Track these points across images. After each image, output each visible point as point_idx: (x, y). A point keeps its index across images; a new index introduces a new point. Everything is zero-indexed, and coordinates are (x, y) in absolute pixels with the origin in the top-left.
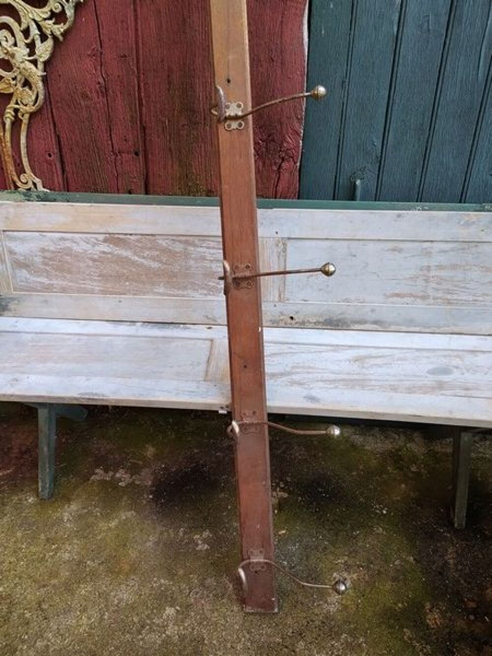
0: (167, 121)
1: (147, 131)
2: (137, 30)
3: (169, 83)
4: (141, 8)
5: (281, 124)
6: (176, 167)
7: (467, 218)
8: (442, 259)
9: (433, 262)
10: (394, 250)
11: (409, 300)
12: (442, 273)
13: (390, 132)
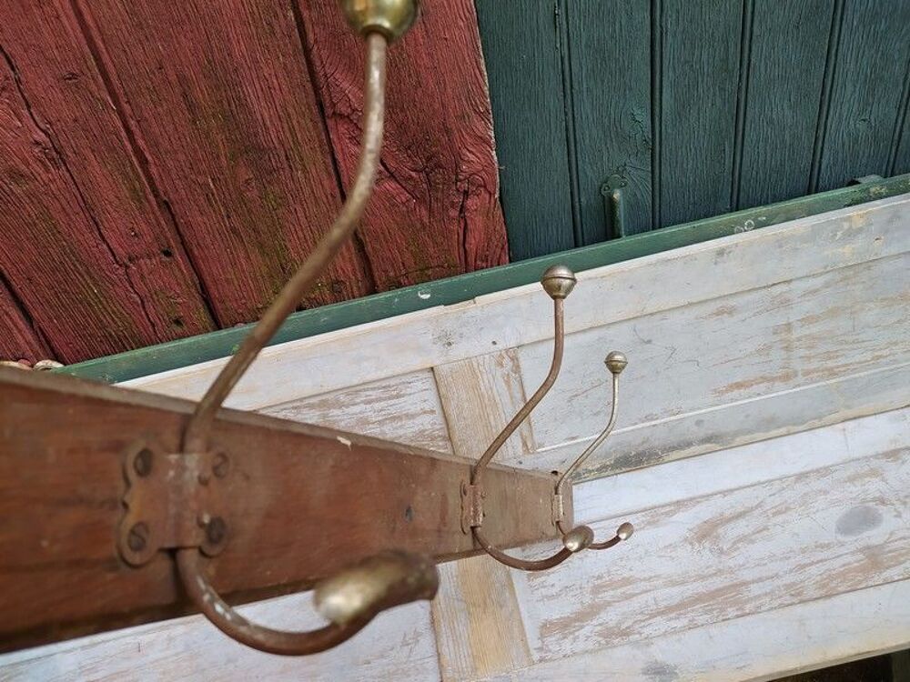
0: (210, 180)
1: (176, 208)
3: (191, 108)
5: (448, 131)
7: (846, 225)
8: (810, 306)
9: (794, 316)
10: (719, 313)
11: (763, 386)
12: (815, 329)
13: (664, 90)
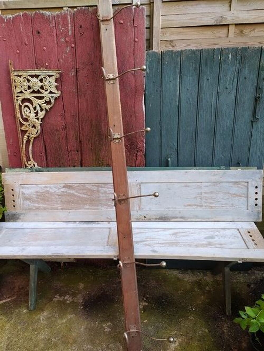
0: (90, 139)
1: (82, 143)
2: (78, 106)
3: (91, 125)
4: (80, 99)
5: (136, 138)
6: (94, 156)
7: (214, 173)
8: (206, 189)
9: (203, 191)
10: (186, 186)
11: (195, 207)
12: (207, 195)
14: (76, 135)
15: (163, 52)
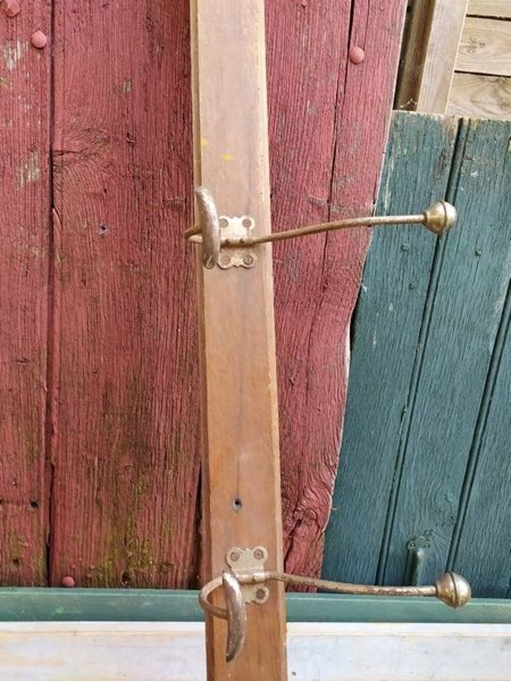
0: (96, 459)
1: (58, 473)
2: (51, 322)
3: (106, 405)
4: (63, 291)
5: (300, 472)
6: (107, 526)
14: (30, 439)
15: (466, 123)
